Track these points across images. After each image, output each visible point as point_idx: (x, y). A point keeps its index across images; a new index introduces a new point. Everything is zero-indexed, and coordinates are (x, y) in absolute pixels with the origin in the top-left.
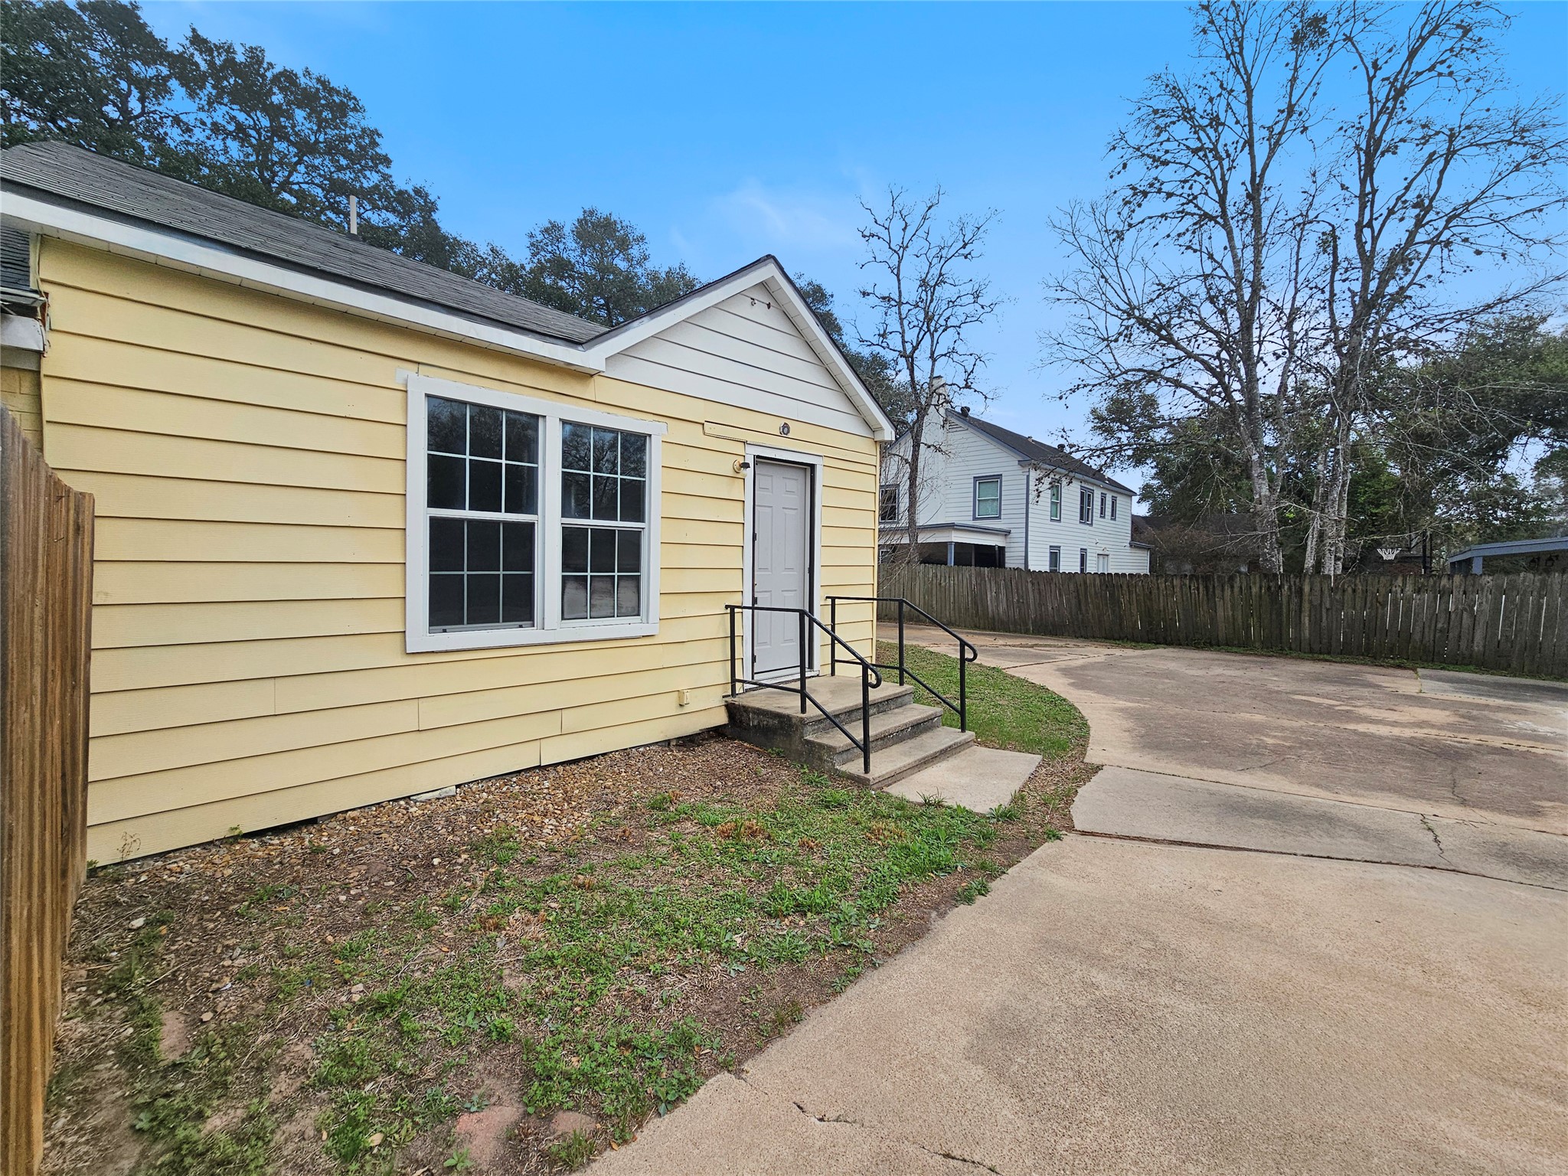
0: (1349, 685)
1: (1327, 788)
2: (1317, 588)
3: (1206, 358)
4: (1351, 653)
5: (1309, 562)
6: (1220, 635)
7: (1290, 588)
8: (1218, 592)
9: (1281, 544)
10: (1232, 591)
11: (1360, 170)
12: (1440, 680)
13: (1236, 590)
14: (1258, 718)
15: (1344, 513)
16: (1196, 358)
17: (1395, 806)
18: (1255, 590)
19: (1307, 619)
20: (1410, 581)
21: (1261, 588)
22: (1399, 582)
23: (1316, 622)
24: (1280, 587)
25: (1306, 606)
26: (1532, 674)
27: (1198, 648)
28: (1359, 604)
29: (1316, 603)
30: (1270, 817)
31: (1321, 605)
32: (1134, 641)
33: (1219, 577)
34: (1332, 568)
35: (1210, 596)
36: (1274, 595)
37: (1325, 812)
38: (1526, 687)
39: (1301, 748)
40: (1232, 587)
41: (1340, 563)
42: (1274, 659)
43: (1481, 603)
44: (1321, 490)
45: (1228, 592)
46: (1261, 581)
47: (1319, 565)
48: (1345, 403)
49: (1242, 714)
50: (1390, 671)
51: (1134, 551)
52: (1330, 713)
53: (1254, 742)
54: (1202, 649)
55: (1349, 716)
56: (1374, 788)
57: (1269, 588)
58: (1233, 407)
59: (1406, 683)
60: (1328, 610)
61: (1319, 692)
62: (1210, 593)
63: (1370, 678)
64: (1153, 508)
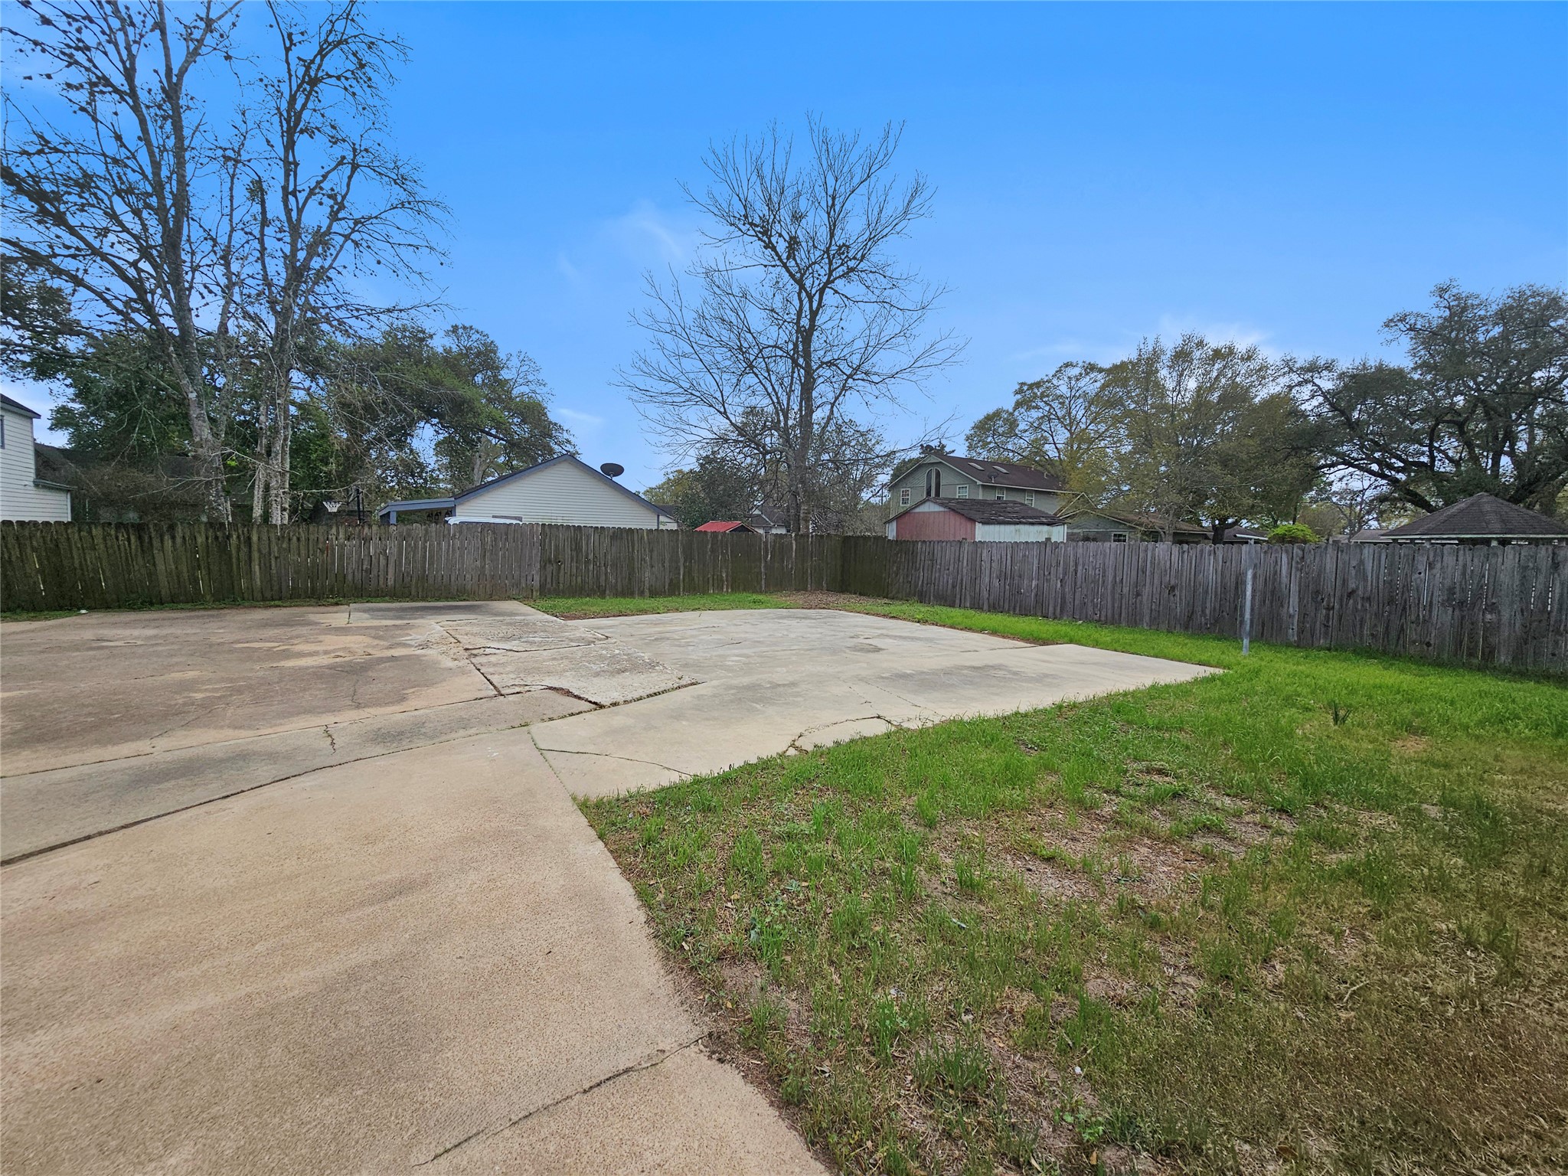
0: (292, 626)
1: (250, 728)
2: (265, 537)
3: (119, 262)
4: (299, 597)
5: (257, 512)
6: (163, 593)
7: (238, 537)
8: (156, 543)
9: (228, 493)
10: (174, 542)
11: (283, 136)
12: (365, 611)
13: (179, 540)
14: (191, 674)
15: (287, 466)
16: (104, 257)
17: (306, 724)
18: (200, 540)
19: (257, 567)
20: (341, 531)
21: (207, 538)
22: (334, 531)
23: (266, 568)
24: (229, 537)
25: (256, 555)
26: (424, 599)
27: (134, 610)
28: (303, 552)
29: (265, 551)
30: (183, 775)
31: (270, 554)
32: (34, 610)
33: (155, 525)
34: (278, 518)
35: (146, 549)
36: (222, 546)
37: (242, 751)
38: (418, 609)
39: (231, 695)
40: (173, 538)
41: (286, 515)
42: (226, 611)
43: (392, 548)
44: (264, 441)
45: (168, 542)
46: (206, 530)
47: (266, 516)
48: (282, 360)
49: (173, 675)
50: (330, 609)
51: (41, 492)
52: (271, 655)
53: (180, 701)
54: (140, 609)
55: (287, 655)
56: (291, 714)
57: (217, 538)
58: (161, 333)
59: (339, 617)
60: (276, 558)
61: (262, 637)
62: (146, 544)
63: (312, 617)
64: (76, 437)
